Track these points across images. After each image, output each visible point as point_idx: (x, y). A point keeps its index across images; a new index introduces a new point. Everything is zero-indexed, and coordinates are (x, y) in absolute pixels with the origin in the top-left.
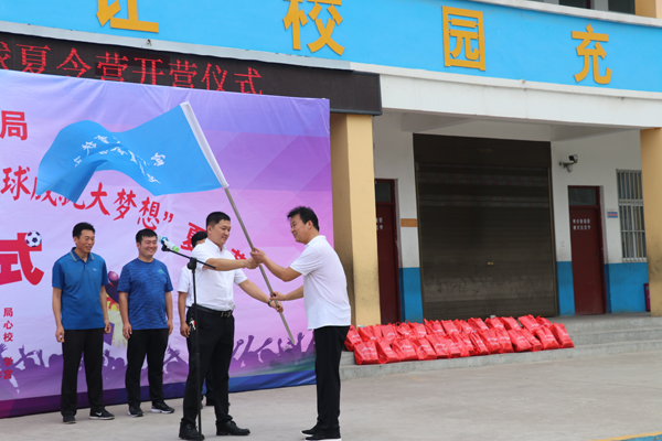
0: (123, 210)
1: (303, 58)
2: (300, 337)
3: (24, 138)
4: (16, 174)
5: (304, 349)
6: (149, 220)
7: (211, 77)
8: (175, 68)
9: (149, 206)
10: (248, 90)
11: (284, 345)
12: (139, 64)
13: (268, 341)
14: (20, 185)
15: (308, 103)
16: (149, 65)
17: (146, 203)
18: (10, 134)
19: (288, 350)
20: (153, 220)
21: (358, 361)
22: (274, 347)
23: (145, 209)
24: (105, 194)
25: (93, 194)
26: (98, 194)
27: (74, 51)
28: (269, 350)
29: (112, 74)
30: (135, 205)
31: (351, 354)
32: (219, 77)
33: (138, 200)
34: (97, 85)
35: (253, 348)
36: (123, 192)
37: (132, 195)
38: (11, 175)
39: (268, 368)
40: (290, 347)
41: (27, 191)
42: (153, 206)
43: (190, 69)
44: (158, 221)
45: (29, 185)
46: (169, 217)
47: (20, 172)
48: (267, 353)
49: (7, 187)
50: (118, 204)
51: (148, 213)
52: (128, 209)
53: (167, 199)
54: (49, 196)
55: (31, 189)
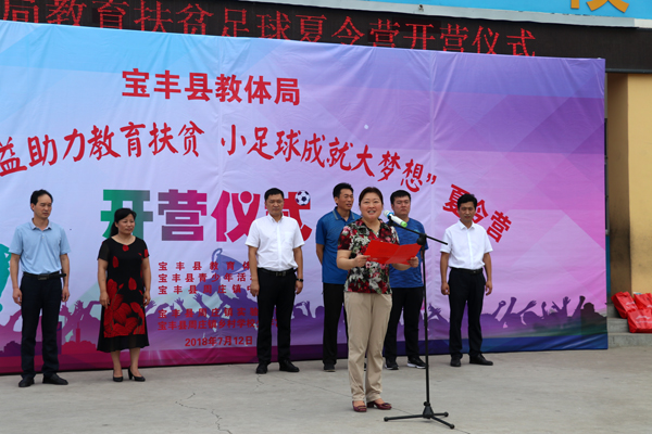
0: (387, 171)
1: (582, 17)
2: (566, 301)
3: (296, 103)
4: (288, 137)
5: (570, 314)
6: (412, 181)
7: (482, 40)
8: (446, 32)
9: (413, 168)
10: (520, 52)
11: (548, 308)
12: (411, 29)
13: (532, 304)
14: (292, 147)
15: (581, 64)
16: (420, 30)
17: (409, 165)
18: (284, 100)
19: (553, 314)
20: (416, 181)
21: (632, 329)
22: (537, 310)
23: (409, 171)
24: (370, 156)
25: (359, 156)
26: (364, 157)
27: (348, 20)
28: (532, 313)
29: (383, 40)
30: (399, 167)
31: (625, 321)
32: (491, 40)
33: (402, 163)
34: (365, 52)
35: (516, 310)
36: (388, 154)
37: (396, 157)
38: (284, 138)
39: (532, 330)
40: (555, 310)
41: (297, 153)
42: (416, 168)
43: (462, 33)
44: (421, 183)
45: (300, 147)
46: (432, 178)
47: (292, 135)
48: (530, 316)
49: (280, 149)
50: (382, 166)
51: (411, 175)
52: (392, 170)
53: (430, 161)
54: (317, 158)
55: (301, 151)
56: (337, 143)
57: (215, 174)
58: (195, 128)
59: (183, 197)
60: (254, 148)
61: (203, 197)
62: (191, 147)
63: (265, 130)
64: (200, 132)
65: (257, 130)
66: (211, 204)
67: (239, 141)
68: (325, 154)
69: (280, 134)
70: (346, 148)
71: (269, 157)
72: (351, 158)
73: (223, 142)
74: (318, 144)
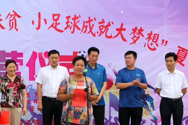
0: (135, 39)
4: (73, 19)
6: (152, 44)
9: (152, 36)
14: (75, 25)
17: (150, 35)
20: (154, 44)
23: (149, 38)
24: (124, 29)
25: (117, 30)
26: (120, 30)
30: (143, 36)
33: (145, 33)
36: (136, 28)
37: (141, 30)
38: (70, 20)
41: (79, 29)
42: (154, 36)
44: (157, 45)
45: (80, 25)
46: (165, 42)
47: (75, 18)
49: (68, 26)
50: (132, 35)
51: (151, 40)
52: (138, 38)
53: (164, 32)
54: (91, 31)
55: (81, 27)
56: (103, 22)
57: (28, 41)
58: (16, 14)
59: (8, 55)
60: (52, 26)
61: (21, 55)
62: (13, 25)
63: (59, 15)
64: (19, 17)
65: (54, 15)
66: (26, 59)
67: (42, 22)
68: (96, 29)
69: (68, 18)
70: (109, 25)
71: (61, 31)
72: (112, 31)
73: (33, 23)
74: (92, 23)
